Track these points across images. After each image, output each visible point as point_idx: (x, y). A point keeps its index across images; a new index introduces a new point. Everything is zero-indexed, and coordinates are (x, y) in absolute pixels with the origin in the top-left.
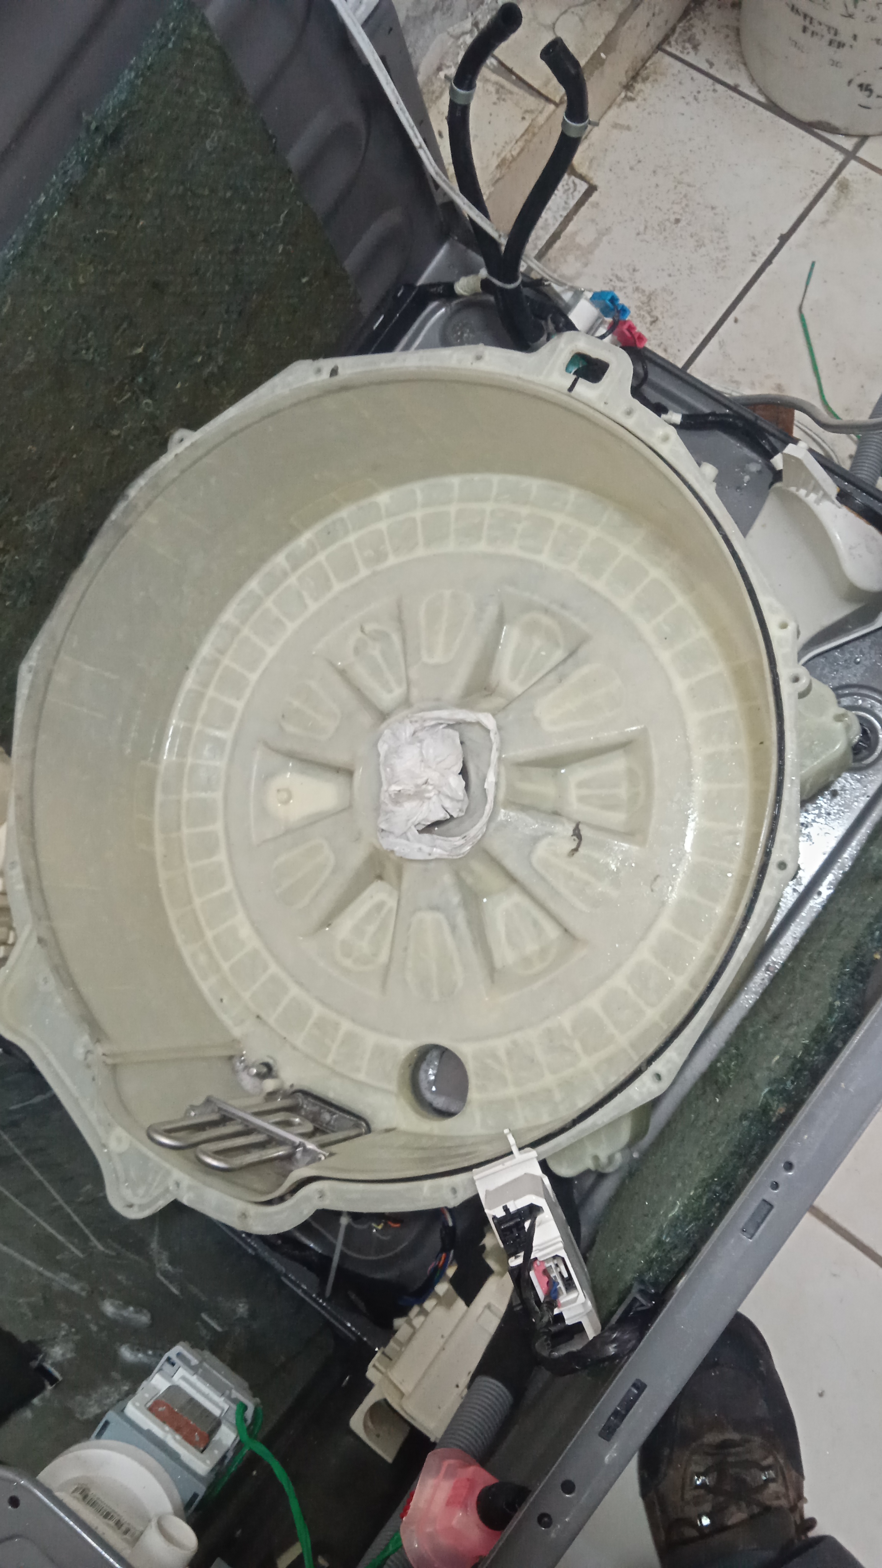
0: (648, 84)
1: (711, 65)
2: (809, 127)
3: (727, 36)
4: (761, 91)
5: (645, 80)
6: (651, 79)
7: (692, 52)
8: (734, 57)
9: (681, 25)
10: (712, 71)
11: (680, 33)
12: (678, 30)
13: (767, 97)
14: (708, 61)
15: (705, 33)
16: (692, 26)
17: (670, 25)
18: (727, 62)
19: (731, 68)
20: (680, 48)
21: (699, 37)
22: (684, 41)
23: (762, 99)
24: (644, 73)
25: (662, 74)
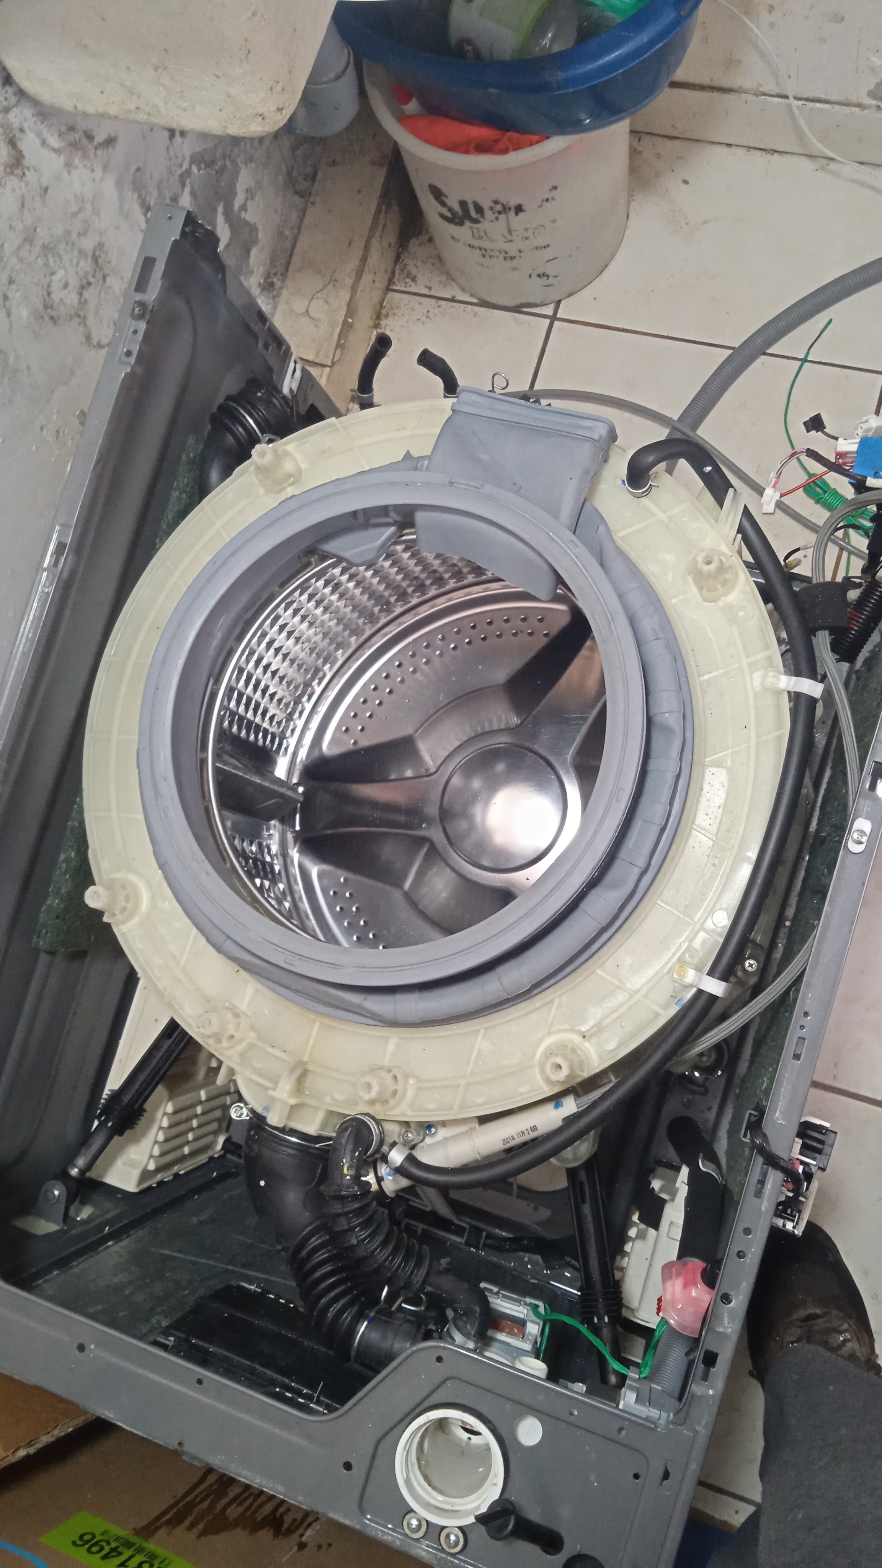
0: (390, 318)
1: (430, 288)
2: (517, 309)
3: (433, 264)
4: (472, 295)
5: (387, 316)
6: (391, 314)
7: (413, 284)
8: (443, 278)
9: (398, 267)
10: (432, 293)
11: (400, 274)
12: (397, 272)
13: (477, 298)
14: (426, 287)
15: (417, 267)
16: (406, 265)
17: (390, 270)
18: (440, 283)
19: (445, 286)
20: (403, 284)
21: (414, 271)
22: (404, 278)
23: (475, 301)
24: (384, 311)
25: (398, 307)
